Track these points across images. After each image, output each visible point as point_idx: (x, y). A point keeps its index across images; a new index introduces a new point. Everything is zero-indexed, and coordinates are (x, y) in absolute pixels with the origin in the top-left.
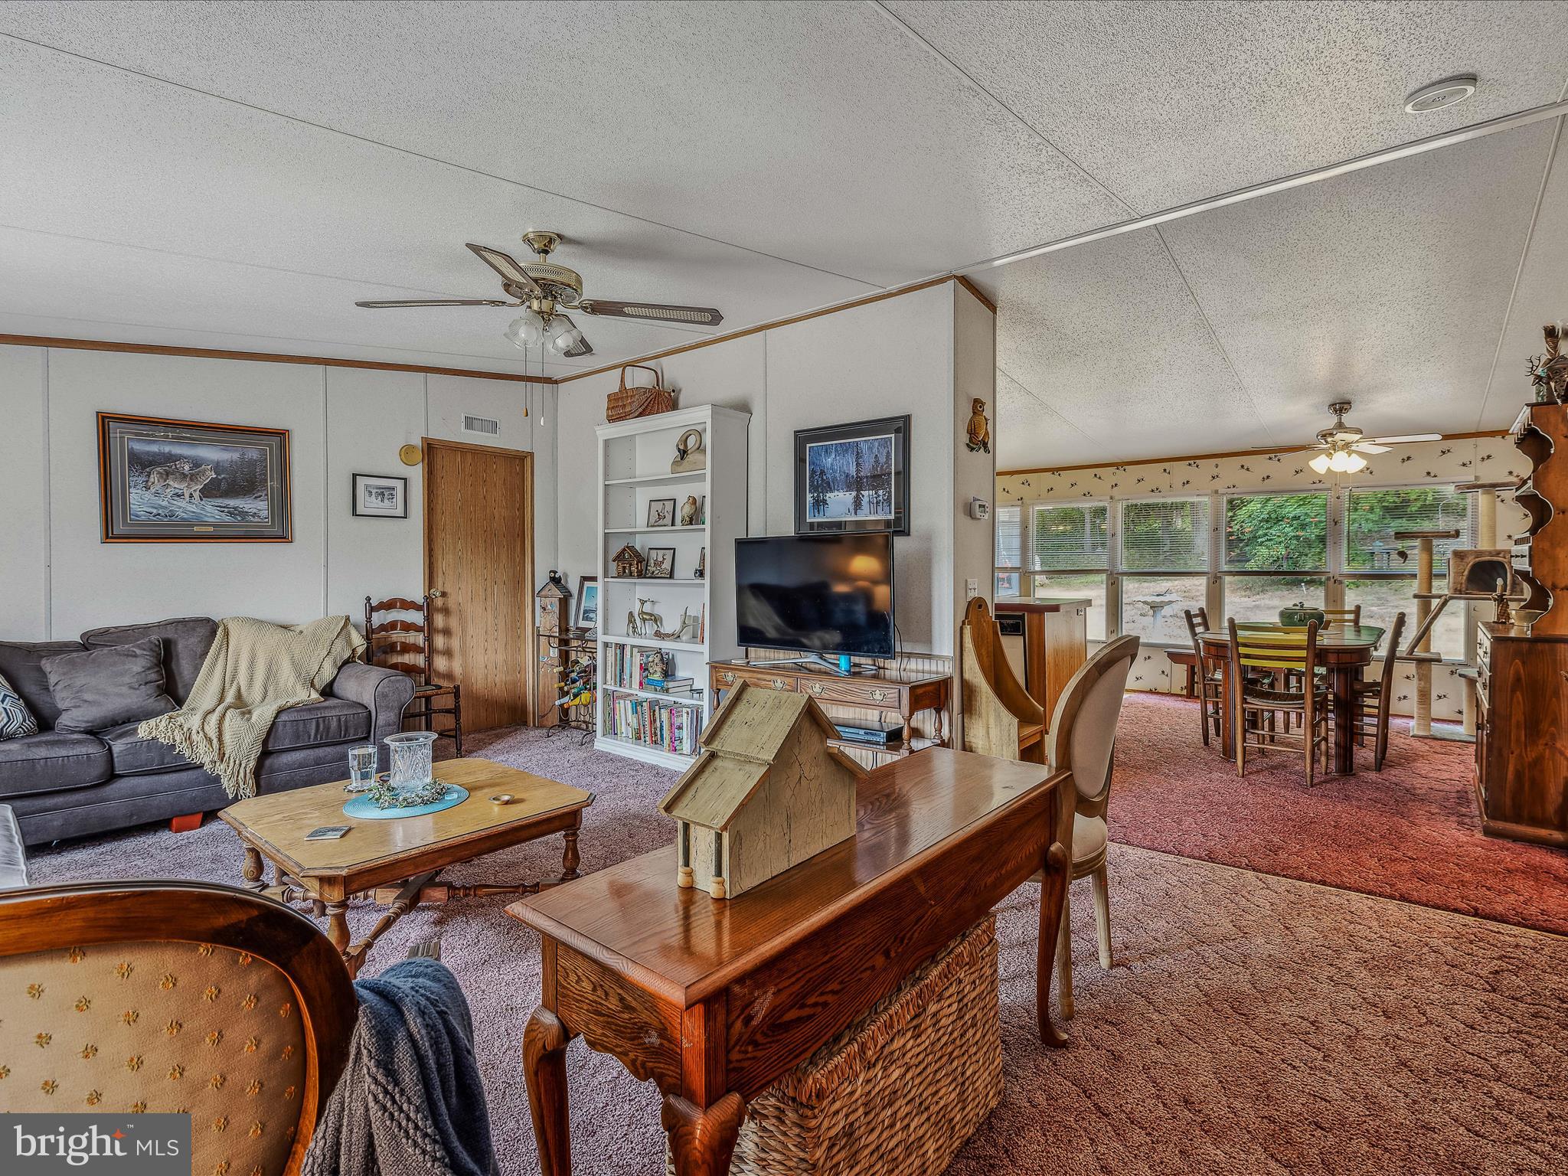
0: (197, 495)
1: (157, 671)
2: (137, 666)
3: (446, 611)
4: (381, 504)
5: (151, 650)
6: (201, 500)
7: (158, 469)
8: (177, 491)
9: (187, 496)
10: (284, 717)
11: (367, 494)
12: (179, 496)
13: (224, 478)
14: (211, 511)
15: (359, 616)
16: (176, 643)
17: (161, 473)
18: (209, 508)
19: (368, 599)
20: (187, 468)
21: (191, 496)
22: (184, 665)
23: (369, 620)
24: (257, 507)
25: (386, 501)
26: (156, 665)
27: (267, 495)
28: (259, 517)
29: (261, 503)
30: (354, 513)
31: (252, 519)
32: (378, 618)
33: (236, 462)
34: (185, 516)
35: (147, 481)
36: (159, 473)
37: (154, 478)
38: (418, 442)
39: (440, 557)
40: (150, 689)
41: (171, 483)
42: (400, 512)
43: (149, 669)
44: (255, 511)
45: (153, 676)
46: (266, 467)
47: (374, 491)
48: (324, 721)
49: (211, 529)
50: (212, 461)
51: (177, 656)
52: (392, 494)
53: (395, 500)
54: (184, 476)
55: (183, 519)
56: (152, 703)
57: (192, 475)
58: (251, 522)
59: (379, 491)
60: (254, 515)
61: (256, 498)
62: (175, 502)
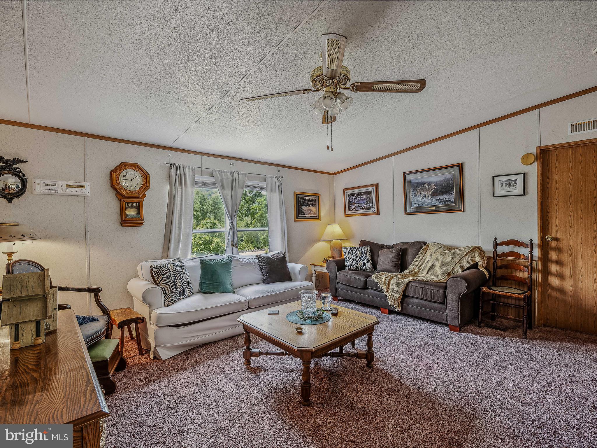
0: (430, 196)
1: (397, 259)
2: (391, 256)
3: (559, 250)
4: (508, 189)
5: (397, 251)
6: (431, 197)
7: (418, 188)
8: (424, 195)
9: (427, 196)
10: (412, 284)
11: (500, 185)
12: (424, 197)
13: (438, 188)
14: (435, 202)
15: (488, 247)
16: (408, 250)
17: (420, 190)
18: (434, 200)
19: (495, 239)
20: (427, 186)
21: (428, 196)
22: (409, 257)
23: (495, 249)
24: (451, 198)
25: (512, 187)
26: (397, 256)
27: (454, 192)
28: (451, 202)
29: (452, 196)
30: (494, 196)
31: (448, 203)
32: (501, 249)
33: (442, 181)
34: (427, 204)
35: (416, 193)
36: (419, 189)
37: (418, 191)
38: (534, 151)
39: (554, 216)
40: (391, 264)
41: (422, 193)
42: (521, 192)
43: (394, 257)
44: (449, 199)
45: (395, 260)
46: (453, 181)
47: (504, 183)
48: (425, 290)
49: (434, 208)
50: (434, 182)
51: (408, 254)
52: (515, 183)
53: (517, 186)
54: (426, 189)
55: (426, 205)
56: (392, 269)
57: (428, 188)
58: (449, 204)
59: (507, 183)
60: (449, 201)
61: (450, 194)
62: (423, 199)
